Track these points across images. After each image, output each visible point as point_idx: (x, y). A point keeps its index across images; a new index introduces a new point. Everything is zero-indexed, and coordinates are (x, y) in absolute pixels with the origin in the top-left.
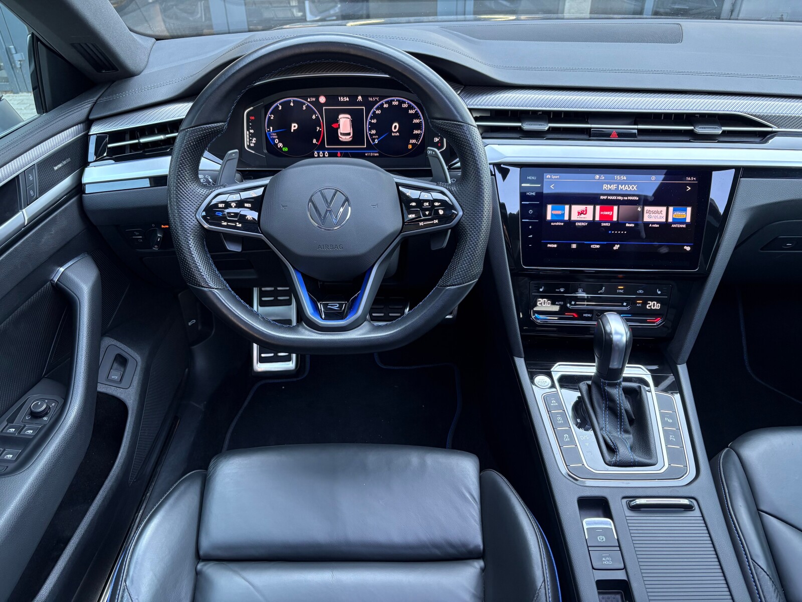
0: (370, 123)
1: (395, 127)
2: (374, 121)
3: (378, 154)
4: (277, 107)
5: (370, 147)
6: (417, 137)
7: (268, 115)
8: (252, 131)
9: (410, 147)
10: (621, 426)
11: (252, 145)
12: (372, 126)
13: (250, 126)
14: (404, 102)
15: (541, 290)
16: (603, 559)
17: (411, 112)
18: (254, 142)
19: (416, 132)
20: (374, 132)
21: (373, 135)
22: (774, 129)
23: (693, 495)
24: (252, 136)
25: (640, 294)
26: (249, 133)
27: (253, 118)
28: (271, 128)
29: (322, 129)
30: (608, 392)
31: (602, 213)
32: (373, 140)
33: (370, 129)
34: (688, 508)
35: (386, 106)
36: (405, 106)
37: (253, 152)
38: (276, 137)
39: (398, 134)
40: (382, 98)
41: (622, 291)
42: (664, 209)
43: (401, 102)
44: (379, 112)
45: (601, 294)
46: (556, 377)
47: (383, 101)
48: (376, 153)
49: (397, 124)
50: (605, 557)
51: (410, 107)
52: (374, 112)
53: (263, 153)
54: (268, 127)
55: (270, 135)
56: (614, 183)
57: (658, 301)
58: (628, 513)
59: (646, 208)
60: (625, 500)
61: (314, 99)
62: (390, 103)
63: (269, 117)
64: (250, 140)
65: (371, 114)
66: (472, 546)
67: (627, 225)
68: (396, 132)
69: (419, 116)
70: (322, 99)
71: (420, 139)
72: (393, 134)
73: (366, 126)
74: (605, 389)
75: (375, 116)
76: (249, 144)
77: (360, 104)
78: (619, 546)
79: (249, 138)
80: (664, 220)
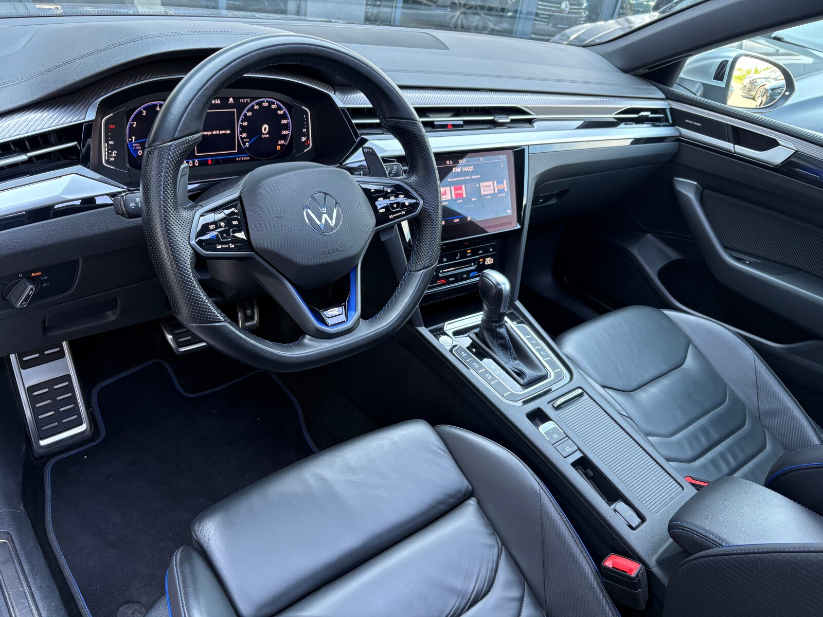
0: (242, 126)
1: (265, 128)
2: (245, 124)
3: (248, 158)
4: (141, 112)
5: (241, 151)
6: (284, 137)
7: (130, 122)
8: (111, 143)
9: (279, 148)
10: (511, 356)
11: (112, 159)
12: (244, 129)
13: (110, 136)
14: (273, 103)
16: (565, 449)
17: (280, 112)
18: (114, 155)
19: (284, 133)
20: (245, 135)
21: (245, 138)
22: (534, 117)
23: (578, 386)
24: (111, 148)
25: (481, 254)
26: (108, 144)
27: (112, 126)
28: (134, 138)
30: (499, 332)
31: (456, 192)
32: (244, 143)
33: (241, 133)
34: (580, 395)
35: (256, 107)
36: (274, 107)
37: (113, 168)
38: (140, 148)
39: (268, 136)
40: (253, 99)
41: (470, 254)
42: (491, 183)
43: (271, 103)
44: (249, 114)
45: (458, 259)
46: (451, 334)
47: (254, 103)
48: (247, 157)
49: (266, 126)
50: (565, 447)
51: (279, 108)
52: (246, 114)
53: (125, 168)
54: (130, 137)
55: (132, 146)
57: (491, 256)
58: (558, 412)
59: (481, 184)
60: (549, 404)
62: (260, 104)
63: (131, 125)
64: (109, 154)
65: (242, 117)
66: (464, 490)
67: (473, 199)
68: (266, 134)
69: (287, 117)
71: (287, 139)
72: (263, 136)
73: (238, 129)
74: (496, 331)
75: (246, 118)
76: (108, 157)
77: (231, 106)
78: (567, 436)
79: (108, 152)
80: (492, 192)
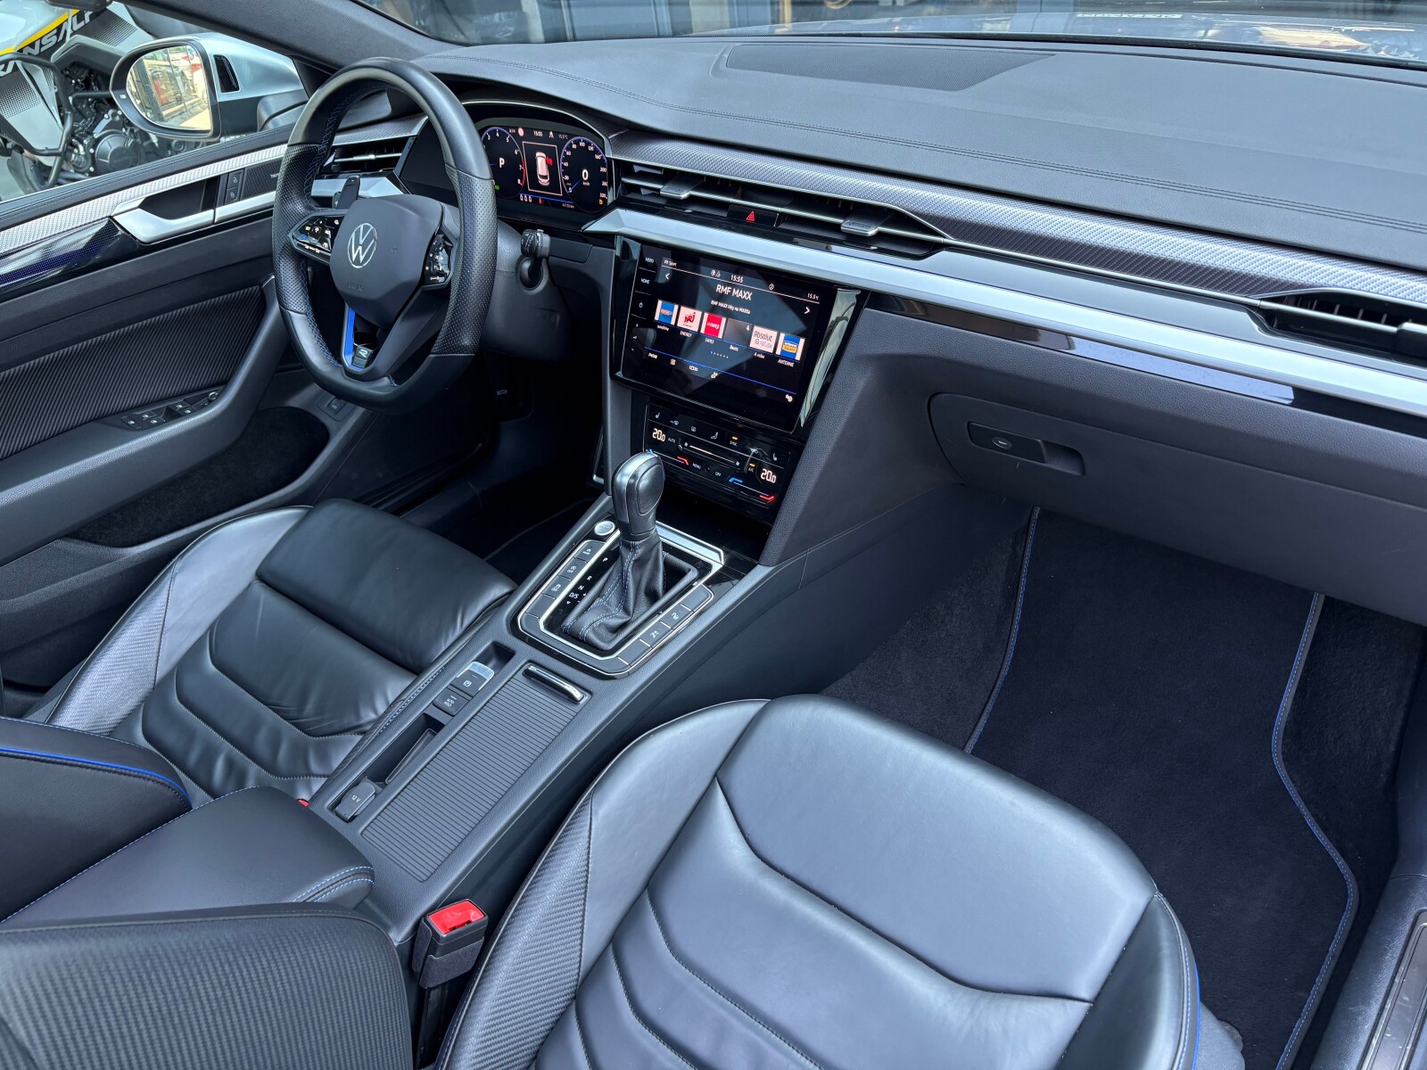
0: (563, 166)
1: (585, 175)
2: (566, 164)
3: (572, 207)
4: (487, 136)
5: (565, 196)
6: (606, 190)
9: (601, 202)
12: (565, 170)
14: (590, 144)
15: (657, 417)
17: (598, 157)
19: (604, 184)
20: (567, 178)
21: (567, 181)
22: (946, 240)
29: (523, 167)
31: (709, 324)
32: (568, 187)
33: (564, 174)
34: (576, 700)
35: (574, 146)
36: (591, 148)
39: (588, 184)
40: (571, 136)
41: (735, 444)
42: (774, 334)
43: (588, 144)
44: (569, 153)
47: (571, 141)
48: (571, 204)
49: (585, 171)
51: (596, 151)
52: (565, 153)
56: (729, 285)
57: (771, 468)
58: (520, 675)
59: (756, 329)
60: (529, 664)
61: (514, 131)
62: (577, 143)
65: (562, 156)
67: (732, 347)
68: (586, 181)
69: (605, 164)
70: (521, 132)
71: (608, 193)
72: (584, 184)
73: (560, 171)
75: (566, 159)
77: (551, 141)
78: (473, 697)
80: (771, 351)
